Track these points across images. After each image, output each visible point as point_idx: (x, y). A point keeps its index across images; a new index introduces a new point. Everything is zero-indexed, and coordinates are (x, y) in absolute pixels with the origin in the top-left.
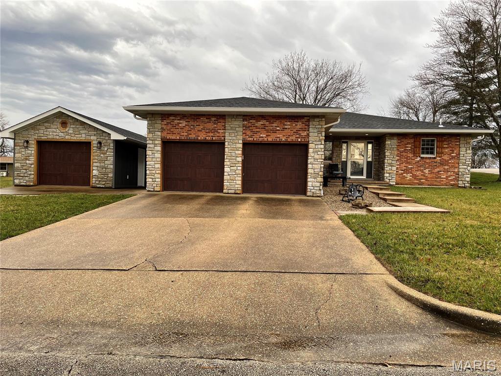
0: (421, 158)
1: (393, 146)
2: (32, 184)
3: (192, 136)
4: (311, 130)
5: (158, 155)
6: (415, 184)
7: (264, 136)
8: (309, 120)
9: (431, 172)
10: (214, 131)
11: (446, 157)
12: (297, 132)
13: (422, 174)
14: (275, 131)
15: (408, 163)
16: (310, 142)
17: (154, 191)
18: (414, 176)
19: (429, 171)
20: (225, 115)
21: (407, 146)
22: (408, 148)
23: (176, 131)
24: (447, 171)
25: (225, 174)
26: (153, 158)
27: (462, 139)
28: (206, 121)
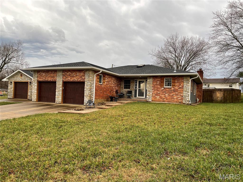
0: (165, 88)
1: (151, 82)
2: (12, 98)
3: (46, 79)
4: (86, 76)
5: (36, 87)
6: (161, 101)
7: (70, 79)
8: (85, 71)
9: (169, 95)
10: (53, 77)
11: (176, 88)
12: (81, 77)
13: (165, 96)
14: (73, 77)
15: (157, 90)
16: (85, 81)
17: (34, 101)
18: (161, 97)
19: (168, 95)
20: (57, 70)
21: (157, 82)
22: (158, 83)
23: (41, 77)
24: (177, 95)
25: (56, 95)
26: (34, 88)
27: (185, 78)
28: (51, 73)
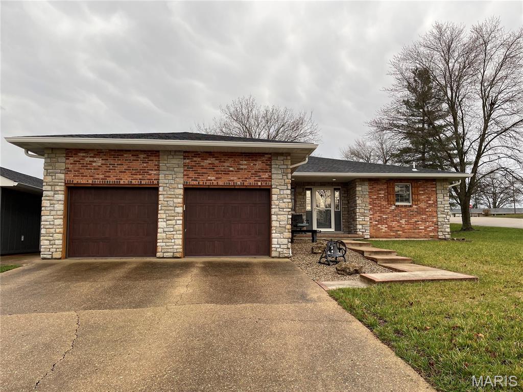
0: (396, 206)
1: (364, 193)
3: (112, 180)
4: (273, 171)
5: (60, 207)
6: (391, 236)
7: (213, 178)
8: (270, 158)
9: (408, 223)
10: (144, 172)
11: (423, 205)
12: (256, 174)
13: (399, 224)
14: (227, 173)
15: (381, 212)
16: (273, 186)
17: (52, 258)
18: (390, 228)
19: (406, 221)
20: (158, 151)
21: (380, 192)
22: (380, 195)
23: (87, 172)
24: (424, 221)
25: (159, 230)
26: (51, 210)
27: (438, 184)
28: (132, 158)
